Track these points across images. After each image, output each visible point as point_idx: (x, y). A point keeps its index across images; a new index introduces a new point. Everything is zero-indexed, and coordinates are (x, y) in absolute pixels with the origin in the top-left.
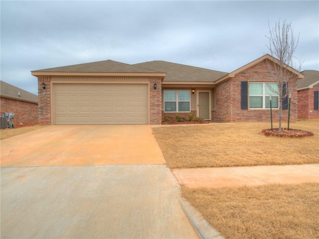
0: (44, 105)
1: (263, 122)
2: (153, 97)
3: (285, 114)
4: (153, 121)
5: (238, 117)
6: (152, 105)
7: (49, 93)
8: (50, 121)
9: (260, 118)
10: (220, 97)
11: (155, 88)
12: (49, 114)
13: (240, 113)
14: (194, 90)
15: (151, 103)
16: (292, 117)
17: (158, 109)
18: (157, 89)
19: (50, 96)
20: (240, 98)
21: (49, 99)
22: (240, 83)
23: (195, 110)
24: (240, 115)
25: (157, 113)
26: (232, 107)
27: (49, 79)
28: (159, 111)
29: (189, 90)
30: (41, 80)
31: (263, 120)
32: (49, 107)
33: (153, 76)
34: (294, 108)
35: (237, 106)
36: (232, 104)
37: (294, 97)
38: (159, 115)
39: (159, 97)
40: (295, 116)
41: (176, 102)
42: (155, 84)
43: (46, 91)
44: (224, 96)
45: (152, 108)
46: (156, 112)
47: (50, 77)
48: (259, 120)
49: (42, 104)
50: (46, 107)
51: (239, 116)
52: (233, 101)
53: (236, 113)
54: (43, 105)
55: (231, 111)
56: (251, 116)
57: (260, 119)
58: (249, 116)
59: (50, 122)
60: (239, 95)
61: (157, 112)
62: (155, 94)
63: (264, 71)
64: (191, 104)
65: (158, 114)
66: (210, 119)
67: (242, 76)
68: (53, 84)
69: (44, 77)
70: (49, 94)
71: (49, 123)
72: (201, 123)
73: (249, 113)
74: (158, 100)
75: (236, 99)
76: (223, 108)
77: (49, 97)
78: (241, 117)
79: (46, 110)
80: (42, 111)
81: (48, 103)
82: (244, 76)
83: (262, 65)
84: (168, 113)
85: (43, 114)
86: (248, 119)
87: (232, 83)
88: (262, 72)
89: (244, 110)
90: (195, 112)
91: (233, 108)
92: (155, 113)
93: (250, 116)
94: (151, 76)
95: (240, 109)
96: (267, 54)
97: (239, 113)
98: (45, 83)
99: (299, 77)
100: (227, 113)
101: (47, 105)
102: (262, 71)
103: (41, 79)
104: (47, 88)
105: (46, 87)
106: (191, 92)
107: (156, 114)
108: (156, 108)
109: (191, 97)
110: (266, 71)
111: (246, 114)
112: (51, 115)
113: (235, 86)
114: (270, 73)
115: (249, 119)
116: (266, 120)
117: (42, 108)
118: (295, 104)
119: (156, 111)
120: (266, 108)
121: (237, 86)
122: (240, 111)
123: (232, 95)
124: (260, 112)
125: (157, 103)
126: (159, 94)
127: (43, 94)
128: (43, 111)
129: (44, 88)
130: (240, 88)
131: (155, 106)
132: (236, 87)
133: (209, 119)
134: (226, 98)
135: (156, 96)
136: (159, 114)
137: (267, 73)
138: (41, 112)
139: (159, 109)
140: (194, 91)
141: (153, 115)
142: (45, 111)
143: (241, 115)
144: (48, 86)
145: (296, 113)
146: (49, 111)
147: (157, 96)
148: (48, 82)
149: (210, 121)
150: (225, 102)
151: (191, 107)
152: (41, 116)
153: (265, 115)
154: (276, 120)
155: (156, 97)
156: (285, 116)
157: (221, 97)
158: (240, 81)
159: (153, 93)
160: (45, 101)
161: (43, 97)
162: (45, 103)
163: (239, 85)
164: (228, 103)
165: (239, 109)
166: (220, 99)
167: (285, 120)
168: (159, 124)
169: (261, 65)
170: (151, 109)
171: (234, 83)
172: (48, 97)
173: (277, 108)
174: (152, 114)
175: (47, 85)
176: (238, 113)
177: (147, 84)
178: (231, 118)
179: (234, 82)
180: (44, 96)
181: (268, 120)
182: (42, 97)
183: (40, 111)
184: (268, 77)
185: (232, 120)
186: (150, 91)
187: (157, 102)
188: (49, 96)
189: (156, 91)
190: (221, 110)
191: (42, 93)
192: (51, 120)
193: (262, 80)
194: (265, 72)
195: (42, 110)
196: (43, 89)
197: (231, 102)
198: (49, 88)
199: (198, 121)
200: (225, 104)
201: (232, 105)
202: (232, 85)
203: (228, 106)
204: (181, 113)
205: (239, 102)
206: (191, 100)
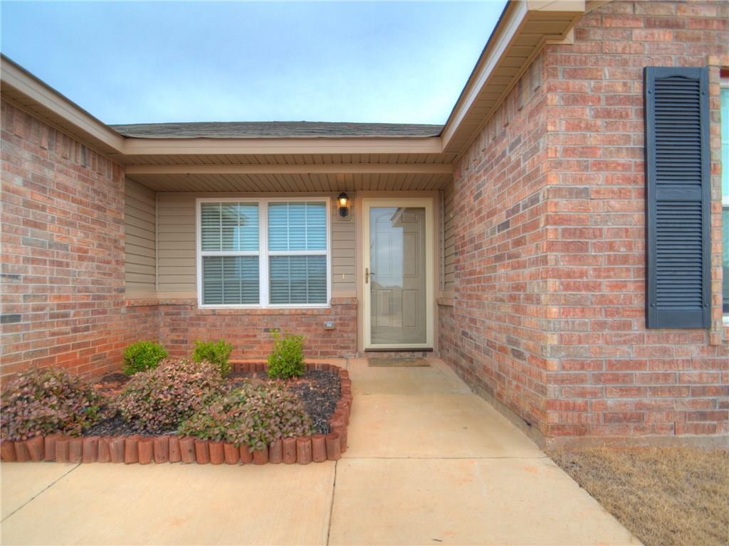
5: (611, 401)
10: (471, 225)
13: (639, 365)
14: (343, 195)
20: (636, 219)
22: (636, 89)
23: (354, 299)
24: (637, 384)
26: (554, 309)
29: (323, 199)
35: (605, 291)
36: (557, 274)
41: (257, 257)
44: (492, 214)
51: (625, 391)
52: (566, 247)
53: (598, 365)
58: (719, 391)
60: (621, 194)
64: (333, 266)
66: (430, 342)
67: (650, 23)
73: (726, 365)
75: (598, 233)
76: (488, 296)
78: (647, 400)
82: (668, 24)
84: (214, 312)
86: (712, 416)
87: (560, 80)
89: (673, 333)
90: (354, 306)
91: (565, 313)
95: (637, 323)
97: (627, 364)
100: (510, 341)
106: (334, 207)
109: (333, 232)
111: (693, 373)
113: (588, 113)
121: (608, 114)
122: (640, 339)
123: (557, 192)
130: (632, 130)
132: (599, 122)
133: (425, 342)
134: (506, 225)
140: (343, 202)
143: (649, 378)
149: (430, 350)
150: (499, 258)
151: (333, 283)
157: (477, 229)
158: (636, 69)
163: (629, 100)
164: (521, 265)
165: (627, 326)
166: (472, 241)
171: (575, 84)
176: (611, 365)
178: (551, 405)
179: (573, 74)
185: (558, 427)
190: (477, 313)
197: (551, 256)
200: (501, 271)
201: (553, 284)
202: (554, 99)
203: (518, 287)
204: (281, 314)
205: (625, 259)
206: (333, 249)
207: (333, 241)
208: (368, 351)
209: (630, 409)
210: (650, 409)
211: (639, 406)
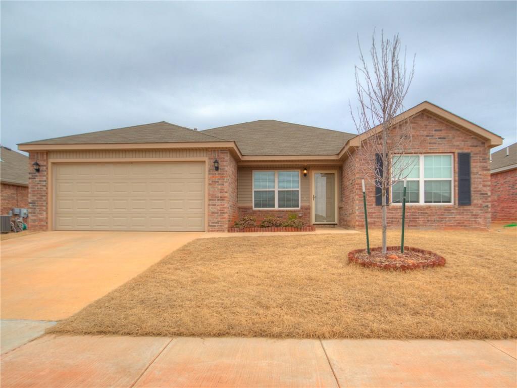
0: (38, 198)
1: (419, 229)
2: (213, 183)
3: (465, 213)
4: (212, 226)
6: (212, 197)
7: (44, 178)
8: (45, 224)
9: (413, 221)
10: (347, 182)
11: (217, 169)
12: (45, 213)
13: (375, 213)
14: (306, 169)
15: (209, 195)
16: (479, 219)
17: (221, 205)
18: (220, 169)
19: (47, 184)
20: (374, 184)
21: (44, 188)
22: (374, 157)
24: (374, 217)
25: (219, 212)
26: (357, 202)
27: (45, 156)
28: (224, 208)
29: (298, 170)
30: (34, 158)
31: (420, 226)
32: (45, 201)
33: (213, 148)
34: (484, 202)
35: (368, 198)
36: (358, 195)
37: (484, 181)
38: (222, 216)
39: (223, 185)
40: (485, 218)
41: (274, 191)
42: (216, 162)
43: (40, 176)
44: (350, 180)
45: (211, 202)
46: (218, 210)
47: (48, 153)
48: (411, 226)
49: (34, 196)
50: (40, 201)
51: (371, 218)
52: (360, 189)
54: (35, 198)
55: (357, 208)
56: (396, 218)
57: (414, 224)
58: (390, 218)
59: (45, 226)
60: (371, 179)
61: (220, 210)
62: (217, 178)
63: (422, 133)
64: (301, 194)
65: (221, 213)
66: (336, 221)
67: (377, 144)
68: (53, 163)
69: (38, 153)
70: (45, 181)
71: (45, 228)
72: (298, 231)
73: (392, 213)
74: (221, 189)
75: (366, 187)
76: (349, 202)
77: (45, 186)
78: (376, 220)
79: (40, 206)
80: (33, 208)
81: (44, 194)
82: (381, 144)
83: (417, 123)
85: (35, 213)
86: (390, 223)
87: (358, 156)
88: (418, 136)
90: (308, 208)
91: (359, 203)
92: (216, 211)
93: (393, 218)
94: (209, 148)
95: (374, 205)
96: (426, 102)
97: (371, 213)
98: (38, 162)
99: (493, 143)
100: (352, 211)
101: (42, 198)
102: (418, 134)
103: (34, 156)
104: (42, 171)
105: (41, 168)
106: (301, 173)
107: (217, 213)
108: (219, 203)
109: (301, 182)
110: (425, 133)
112: (47, 214)
113: (364, 163)
114: (433, 136)
115: (392, 223)
116: (425, 226)
117: (35, 203)
118: (487, 194)
119: (219, 208)
120: (426, 202)
121: (368, 163)
122: (375, 208)
124: (413, 210)
125: (220, 195)
126: (224, 179)
127: (36, 180)
128: (35, 208)
129: (38, 170)
130: (373, 166)
131: (217, 199)
132: (366, 164)
133: (334, 221)
134: (351, 184)
135: (218, 182)
136: (224, 213)
137: (427, 136)
138: (33, 210)
139: (224, 205)
140: (305, 171)
141: (213, 215)
142: (38, 208)
143: (376, 215)
144: (45, 168)
145: (489, 212)
146: (44, 208)
147: (220, 183)
148: (44, 161)
149: (336, 224)
150: (351, 191)
151: (301, 200)
152: (32, 216)
153: (424, 215)
154: (446, 226)
155: (218, 185)
156: (465, 217)
158: (374, 153)
159: (213, 177)
160: (39, 192)
161: (36, 186)
162: (38, 195)
163: (372, 160)
164: (353, 193)
165: (372, 205)
166: (347, 186)
167: (465, 226)
168: (223, 231)
169: (415, 123)
170: (209, 205)
171: (361, 157)
172: (43, 186)
173: (449, 202)
174: (211, 214)
175: (43, 166)
177: (204, 162)
178: (357, 221)
179: (361, 155)
180: (38, 183)
181: (430, 226)
182: (34, 185)
183: (31, 208)
184: (429, 145)
185: (358, 225)
186: (209, 174)
187: (221, 192)
188: (44, 183)
189: (219, 174)
190: (347, 207)
191: (35, 178)
192: (47, 223)
193: (416, 150)
194: (423, 136)
195: (34, 206)
196: (35, 171)
197: (357, 191)
198: (45, 171)
199: (292, 226)
200: (351, 195)
202: (357, 160)
203: (353, 198)
204: (283, 211)
205: (371, 192)
206: (301, 188)
207: (301, 185)
208: (314, 225)
209: (372, 222)
210: (377, 222)
211: (374, 221)
